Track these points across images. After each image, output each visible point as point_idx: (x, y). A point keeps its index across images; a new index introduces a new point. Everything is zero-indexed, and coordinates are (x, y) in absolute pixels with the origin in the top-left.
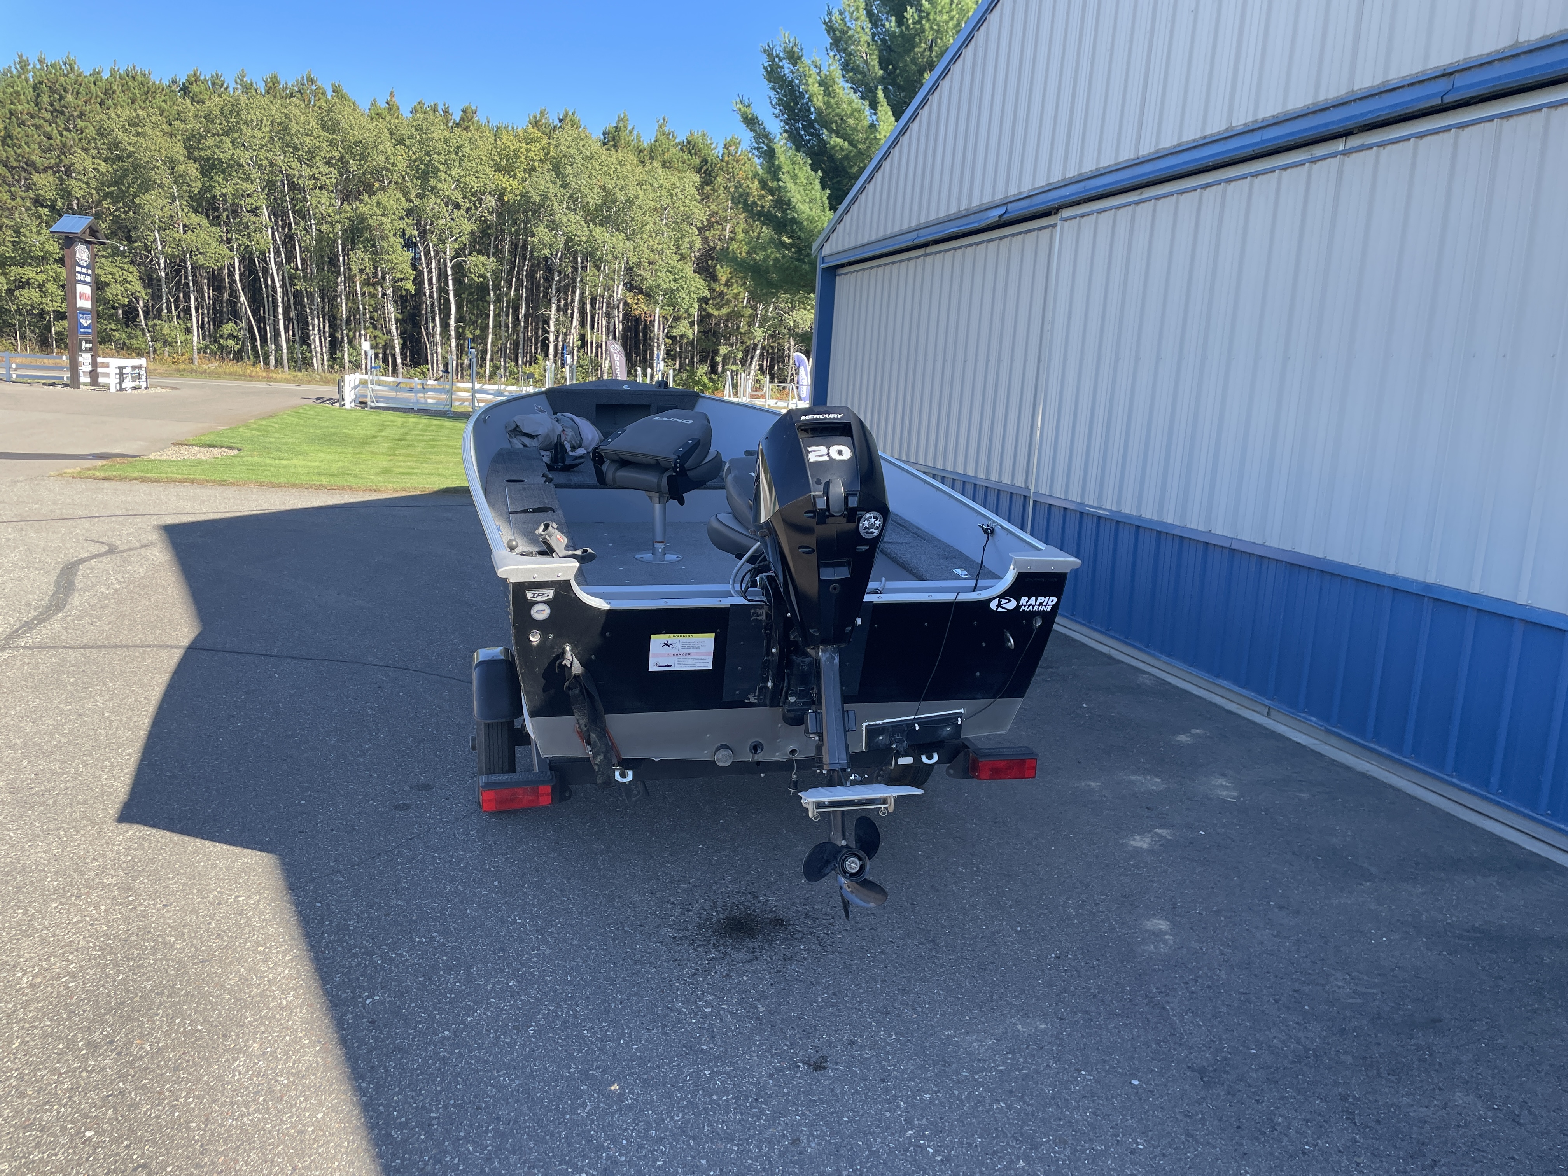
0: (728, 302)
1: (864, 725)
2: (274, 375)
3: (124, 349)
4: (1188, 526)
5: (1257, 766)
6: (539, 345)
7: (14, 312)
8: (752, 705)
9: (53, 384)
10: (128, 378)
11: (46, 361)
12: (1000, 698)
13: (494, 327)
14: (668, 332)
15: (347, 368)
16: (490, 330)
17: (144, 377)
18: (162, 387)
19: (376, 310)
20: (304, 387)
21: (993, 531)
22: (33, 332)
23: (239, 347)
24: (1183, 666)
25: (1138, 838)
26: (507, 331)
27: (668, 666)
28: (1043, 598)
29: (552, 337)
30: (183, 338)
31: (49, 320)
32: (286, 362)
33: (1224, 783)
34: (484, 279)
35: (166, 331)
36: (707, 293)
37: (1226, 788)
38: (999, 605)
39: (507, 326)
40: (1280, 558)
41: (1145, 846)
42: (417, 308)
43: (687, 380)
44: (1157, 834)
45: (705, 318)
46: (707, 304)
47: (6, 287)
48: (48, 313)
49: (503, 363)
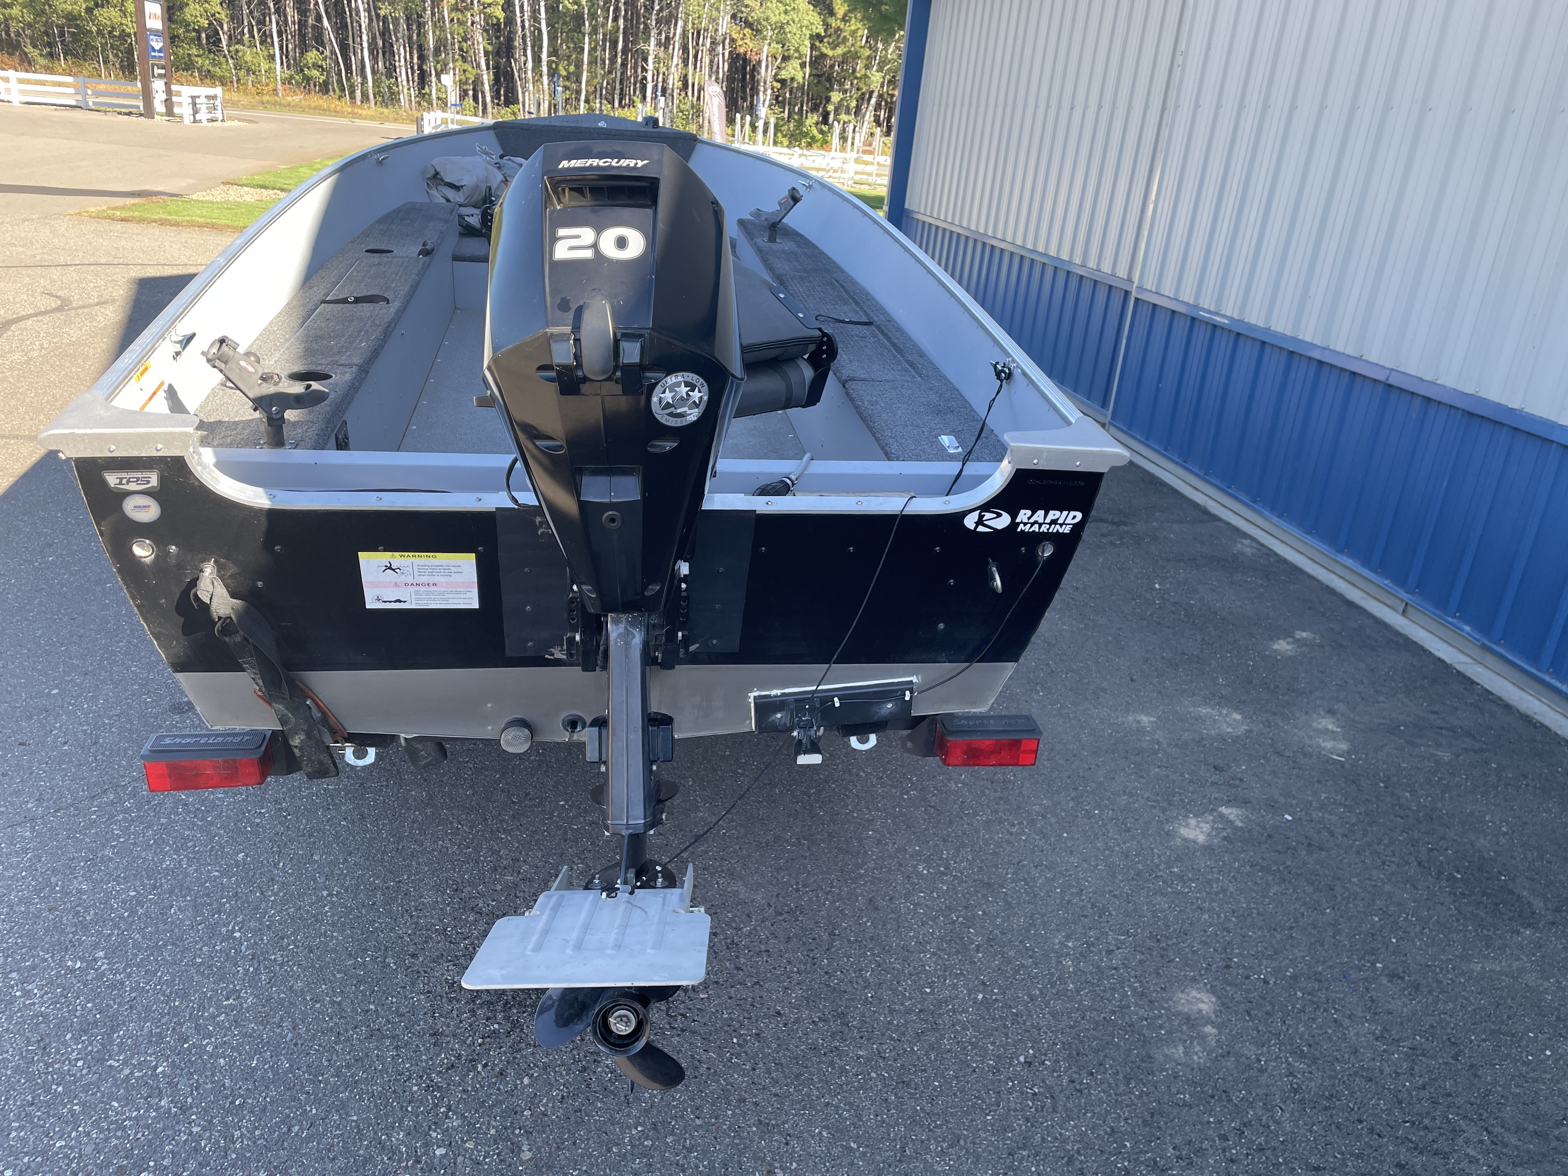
0: (845, 40)
1: (752, 695)
2: (360, 111)
3: (208, 77)
4: (1332, 347)
5: (1381, 699)
6: (638, 85)
7: (95, 34)
8: (558, 663)
9: (129, 114)
10: (203, 109)
11: (129, 88)
12: (977, 662)
13: (590, 63)
14: (776, 75)
15: (435, 105)
16: (585, 67)
17: (219, 108)
18: (239, 120)
19: (465, 39)
20: (387, 125)
21: (1009, 376)
22: (116, 55)
23: (324, 78)
24: (1297, 532)
25: (1193, 822)
26: (604, 68)
27: (399, 601)
28: (1058, 513)
29: (649, 76)
30: (267, 67)
31: (131, 44)
32: (371, 96)
33: (1330, 727)
34: (579, 6)
35: (248, 58)
36: (821, 30)
37: (1333, 735)
38: (980, 522)
39: (604, 61)
40: (1457, 403)
41: (1201, 838)
42: (510, 40)
43: (794, 131)
44: (1221, 816)
45: (817, 60)
46: (821, 41)
47: (84, 6)
48: (129, 35)
49: (598, 105)
